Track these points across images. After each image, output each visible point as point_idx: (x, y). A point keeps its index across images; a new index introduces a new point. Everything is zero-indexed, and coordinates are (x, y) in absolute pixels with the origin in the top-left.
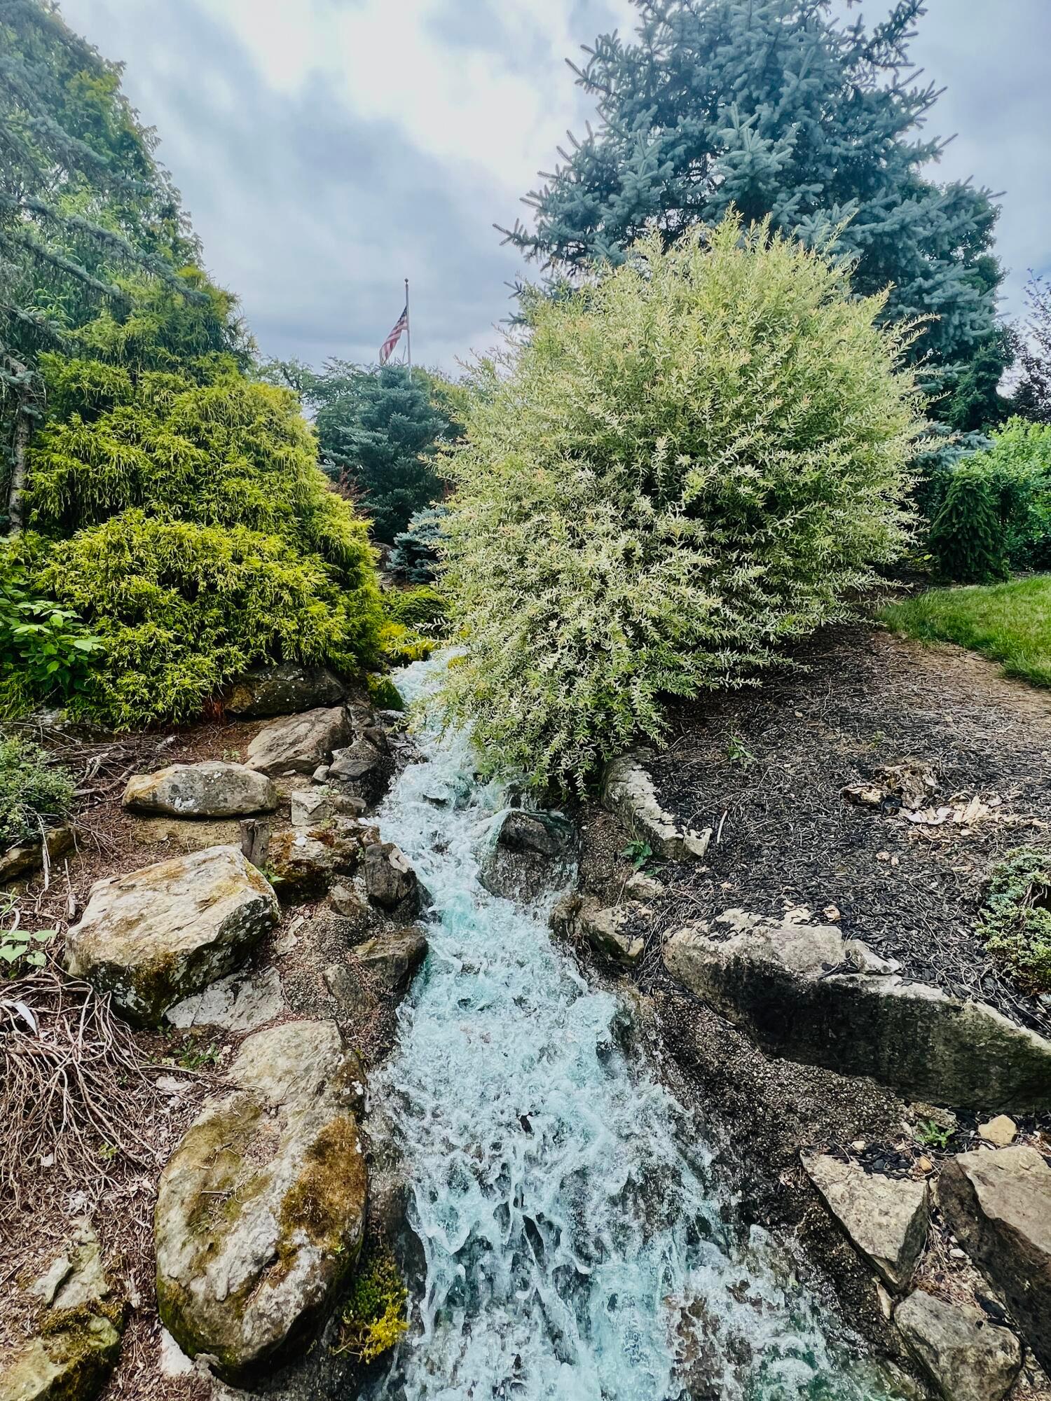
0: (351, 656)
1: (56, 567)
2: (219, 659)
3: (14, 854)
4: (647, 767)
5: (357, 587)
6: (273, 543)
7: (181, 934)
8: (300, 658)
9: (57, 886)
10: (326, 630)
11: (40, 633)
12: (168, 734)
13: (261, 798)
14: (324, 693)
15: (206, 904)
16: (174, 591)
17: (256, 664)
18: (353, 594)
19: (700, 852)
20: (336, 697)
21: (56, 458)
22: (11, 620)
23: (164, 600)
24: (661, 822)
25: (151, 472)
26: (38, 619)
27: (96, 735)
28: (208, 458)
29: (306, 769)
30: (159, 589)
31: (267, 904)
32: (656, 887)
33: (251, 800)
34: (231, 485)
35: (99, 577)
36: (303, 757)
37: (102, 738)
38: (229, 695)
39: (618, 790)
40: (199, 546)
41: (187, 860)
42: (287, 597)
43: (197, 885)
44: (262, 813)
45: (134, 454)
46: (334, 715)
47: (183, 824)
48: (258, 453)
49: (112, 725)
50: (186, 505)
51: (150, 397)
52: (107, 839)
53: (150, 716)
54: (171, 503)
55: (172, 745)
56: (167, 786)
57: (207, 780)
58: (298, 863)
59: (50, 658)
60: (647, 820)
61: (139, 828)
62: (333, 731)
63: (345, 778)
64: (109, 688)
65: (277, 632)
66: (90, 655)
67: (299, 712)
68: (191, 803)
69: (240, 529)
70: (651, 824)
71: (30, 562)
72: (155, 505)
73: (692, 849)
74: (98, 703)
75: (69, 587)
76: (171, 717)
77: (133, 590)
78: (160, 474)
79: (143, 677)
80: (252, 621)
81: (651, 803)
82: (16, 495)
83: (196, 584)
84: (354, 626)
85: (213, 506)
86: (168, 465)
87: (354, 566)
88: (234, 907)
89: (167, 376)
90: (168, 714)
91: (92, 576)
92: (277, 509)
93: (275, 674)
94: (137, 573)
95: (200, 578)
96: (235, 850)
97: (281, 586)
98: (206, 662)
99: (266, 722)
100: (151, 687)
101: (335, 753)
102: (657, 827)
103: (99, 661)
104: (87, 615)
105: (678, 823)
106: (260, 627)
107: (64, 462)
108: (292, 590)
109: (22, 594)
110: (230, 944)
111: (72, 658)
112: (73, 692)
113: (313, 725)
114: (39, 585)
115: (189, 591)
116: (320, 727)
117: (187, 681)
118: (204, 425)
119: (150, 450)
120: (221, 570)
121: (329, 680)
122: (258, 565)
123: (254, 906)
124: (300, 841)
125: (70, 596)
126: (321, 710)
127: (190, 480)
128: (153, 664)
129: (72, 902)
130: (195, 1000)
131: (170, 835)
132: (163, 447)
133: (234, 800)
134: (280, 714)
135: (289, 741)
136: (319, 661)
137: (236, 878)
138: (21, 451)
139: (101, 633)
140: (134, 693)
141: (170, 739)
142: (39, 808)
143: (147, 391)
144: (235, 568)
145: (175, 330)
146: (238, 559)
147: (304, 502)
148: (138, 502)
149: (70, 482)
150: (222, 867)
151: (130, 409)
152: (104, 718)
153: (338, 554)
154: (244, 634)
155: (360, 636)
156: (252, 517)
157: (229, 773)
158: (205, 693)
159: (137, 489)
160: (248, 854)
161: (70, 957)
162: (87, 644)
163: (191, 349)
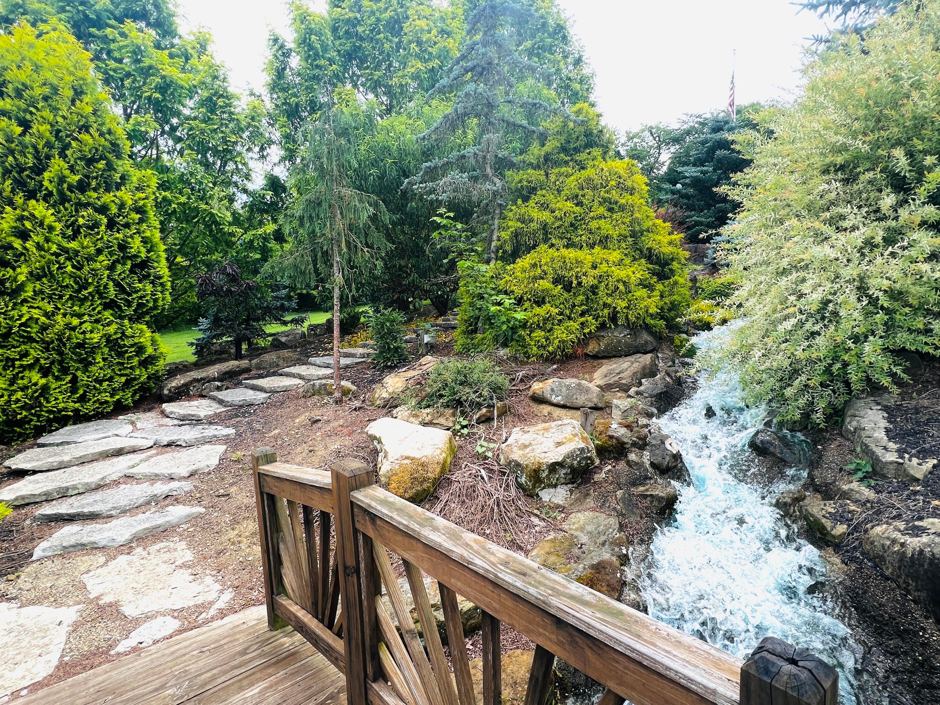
0: (663, 323)
1: (508, 278)
2: (582, 324)
3: (484, 410)
4: (886, 409)
5: (670, 278)
6: (615, 256)
7: (546, 455)
8: (629, 324)
9: (499, 428)
10: (645, 306)
11: (500, 311)
12: (554, 364)
13: (595, 400)
14: (642, 345)
15: (559, 444)
16: (560, 287)
17: (603, 326)
18: (666, 282)
19: (920, 476)
20: (650, 348)
21: (510, 223)
22: (489, 305)
23: (555, 292)
24: (885, 448)
25: (553, 224)
26: (500, 304)
27: (521, 362)
28: (582, 211)
29: (625, 389)
30: (552, 286)
31: (589, 451)
32: (868, 493)
33: (590, 400)
34: (594, 225)
35: (526, 282)
36: (623, 382)
37: (523, 363)
38: (587, 344)
39: (854, 423)
40: (574, 262)
41: (553, 424)
42: (621, 287)
43: (556, 435)
44: (596, 408)
45: (545, 216)
46: (647, 359)
47: (556, 409)
48: (610, 203)
49: (528, 358)
50: (570, 239)
51: (555, 182)
52: (521, 411)
53: (545, 353)
54: (562, 238)
55: (555, 370)
56: (549, 388)
57: (568, 387)
58: (611, 437)
59: (503, 323)
60: (873, 447)
61: (536, 408)
62: (644, 368)
63: (646, 395)
64: (527, 338)
65: (615, 308)
66: (520, 322)
67: (626, 356)
68: (560, 398)
69: (597, 249)
70: (875, 449)
71: (497, 276)
72: (554, 241)
73: (912, 472)
74: (523, 346)
75: (513, 288)
76: (556, 355)
77: (540, 288)
78: (557, 225)
79: (543, 333)
80: (601, 302)
81: (881, 435)
82: (493, 244)
83: (572, 282)
84: (665, 303)
85: (584, 238)
86: (561, 219)
87: (669, 265)
88: (572, 448)
89: (563, 169)
90: (553, 353)
91: (523, 281)
92: (620, 235)
93: (613, 333)
94: (543, 279)
95: (574, 279)
96: (577, 423)
97: (618, 281)
98: (574, 325)
99: (606, 361)
100: (547, 339)
101: (643, 381)
102: (879, 451)
103: (524, 325)
104: (520, 301)
105: (901, 452)
106: (605, 305)
107: (514, 225)
108: (624, 282)
109: (493, 292)
110: (569, 467)
111: (512, 323)
112: (512, 340)
113: (632, 363)
114: (501, 288)
115: (568, 287)
116: (636, 365)
117: (565, 335)
118: (581, 193)
119: (553, 212)
120: (585, 274)
121: (646, 337)
122: (605, 270)
123: (582, 450)
124: (614, 426)
125: (512, 292)
126: (639, 355)
127: (572, 225)
128: (548, 326)
129: (504, 435)
130: (552, 490)
131: (549, 413)
132: (559, 209)
133: (581, 400)
134: (615, 356)
135: (617, 371)
136: (641, 326)
137: (575, 435)
138: (496, 222)
139: (525, 310)
140: (539, 341)
141: (555, 366)
142: (495, 392)
143: (553, 180)
144: (592, 272)
145: (569, 142)
146: (594, 267)
147: (637, 228)
148: (546, 241)
149: (516, 235)
150: (569, 429)
151: (544, 191)
152: (525, 353)
153: (657, 258)
154: (596, 310)
155: (670, 310)
156: (604, 241)
157: (579, 385)
158: (573, 342)
159: (546, 233)
160: (584, 426)
161: (502, 457)
162: (520, 316)
163: (577, 150)
